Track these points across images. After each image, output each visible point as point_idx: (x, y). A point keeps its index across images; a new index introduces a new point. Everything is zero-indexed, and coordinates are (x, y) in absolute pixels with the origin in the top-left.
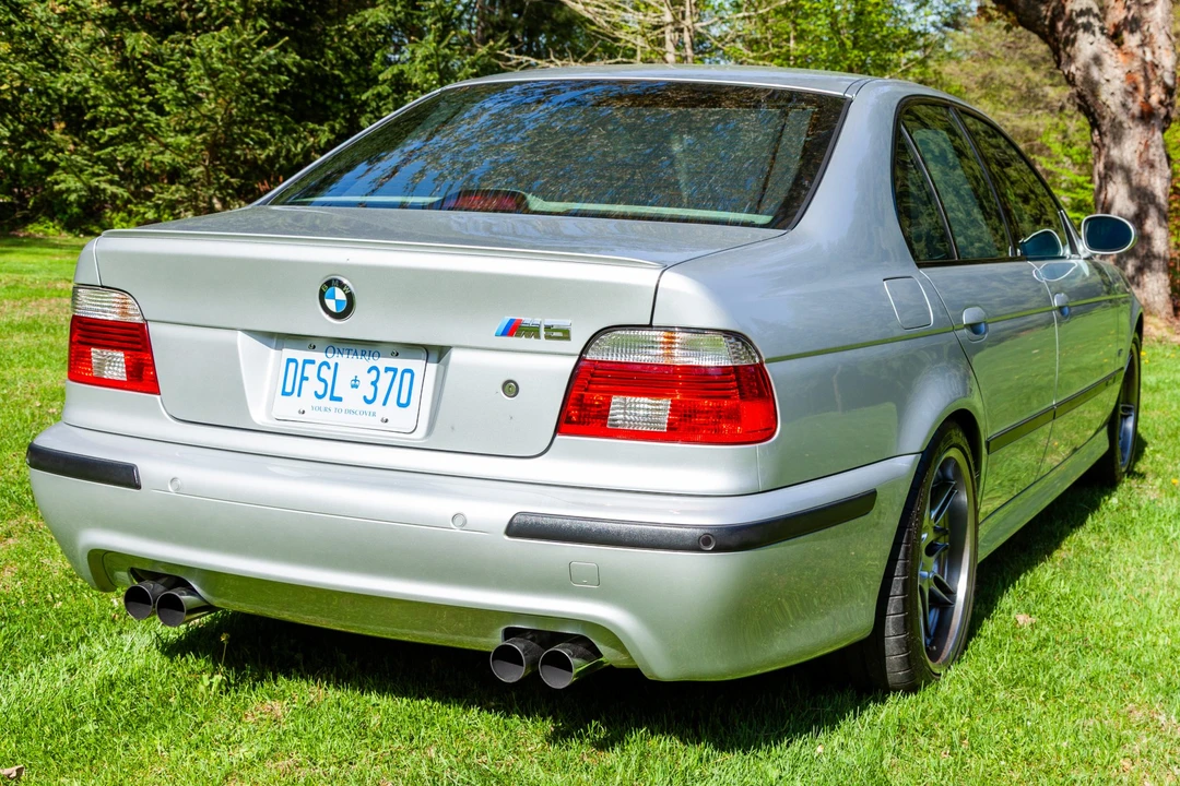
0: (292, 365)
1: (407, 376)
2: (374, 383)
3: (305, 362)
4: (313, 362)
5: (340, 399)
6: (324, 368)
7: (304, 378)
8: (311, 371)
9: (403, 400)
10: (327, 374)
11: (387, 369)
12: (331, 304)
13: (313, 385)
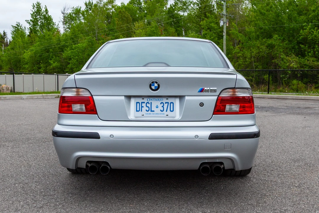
0: (138, 104)
1: (172, 104)
2: (163, 106)
3: (142, 103)
4: (144, 103)
5: (154, 111)
6: (148, 104)
7: (142, 107)
8: (144, 105)
9: (172, 110)
10: (149, 105)
11: (166, 103)
12: (153, 87)
13: (145, 108)
